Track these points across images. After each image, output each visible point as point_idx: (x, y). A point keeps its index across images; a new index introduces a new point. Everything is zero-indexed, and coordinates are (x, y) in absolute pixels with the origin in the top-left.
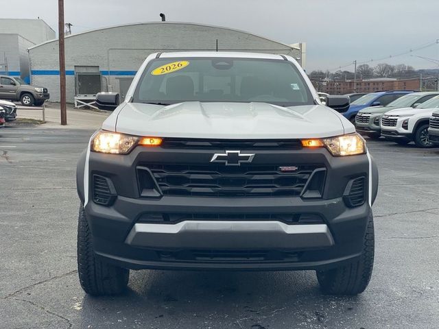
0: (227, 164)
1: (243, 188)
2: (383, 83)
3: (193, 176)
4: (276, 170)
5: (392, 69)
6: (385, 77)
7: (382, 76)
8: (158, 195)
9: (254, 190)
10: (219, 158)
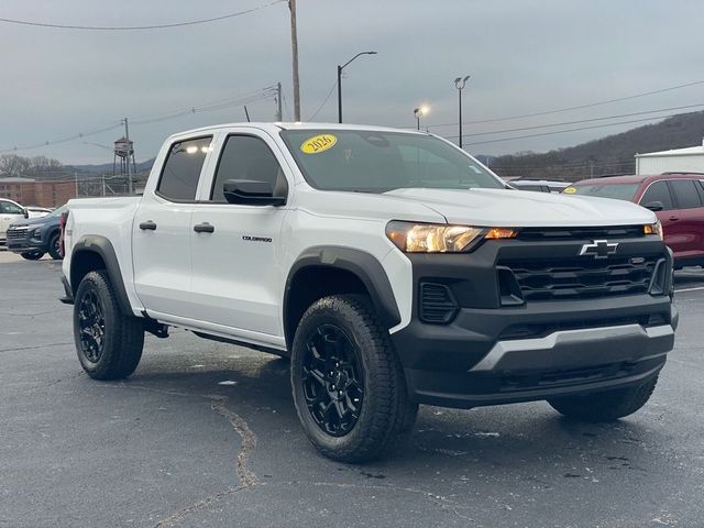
0: (596, 257)
1: (604, 286)
2: (18, 185)
3: (557, 275)
4: (627, 262)
5: (26, 163)
6: (15, 176)
7: (9, 175)
8: (522, 302)
9: (614, 288)
10: (589, 249)
